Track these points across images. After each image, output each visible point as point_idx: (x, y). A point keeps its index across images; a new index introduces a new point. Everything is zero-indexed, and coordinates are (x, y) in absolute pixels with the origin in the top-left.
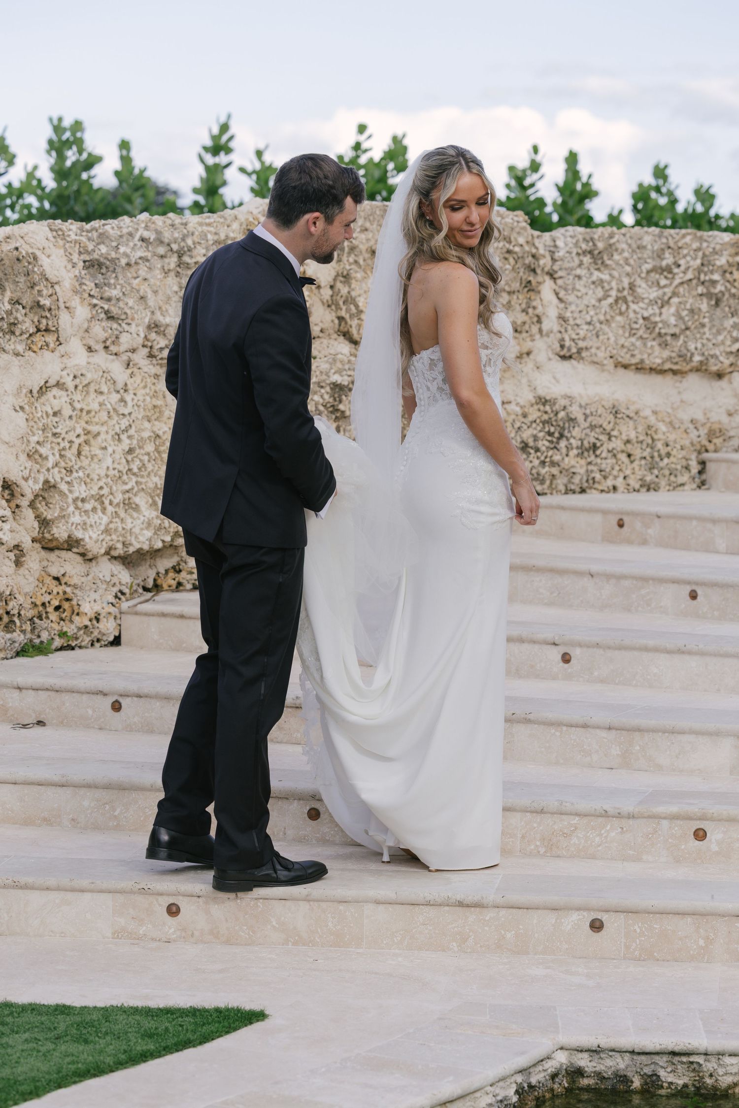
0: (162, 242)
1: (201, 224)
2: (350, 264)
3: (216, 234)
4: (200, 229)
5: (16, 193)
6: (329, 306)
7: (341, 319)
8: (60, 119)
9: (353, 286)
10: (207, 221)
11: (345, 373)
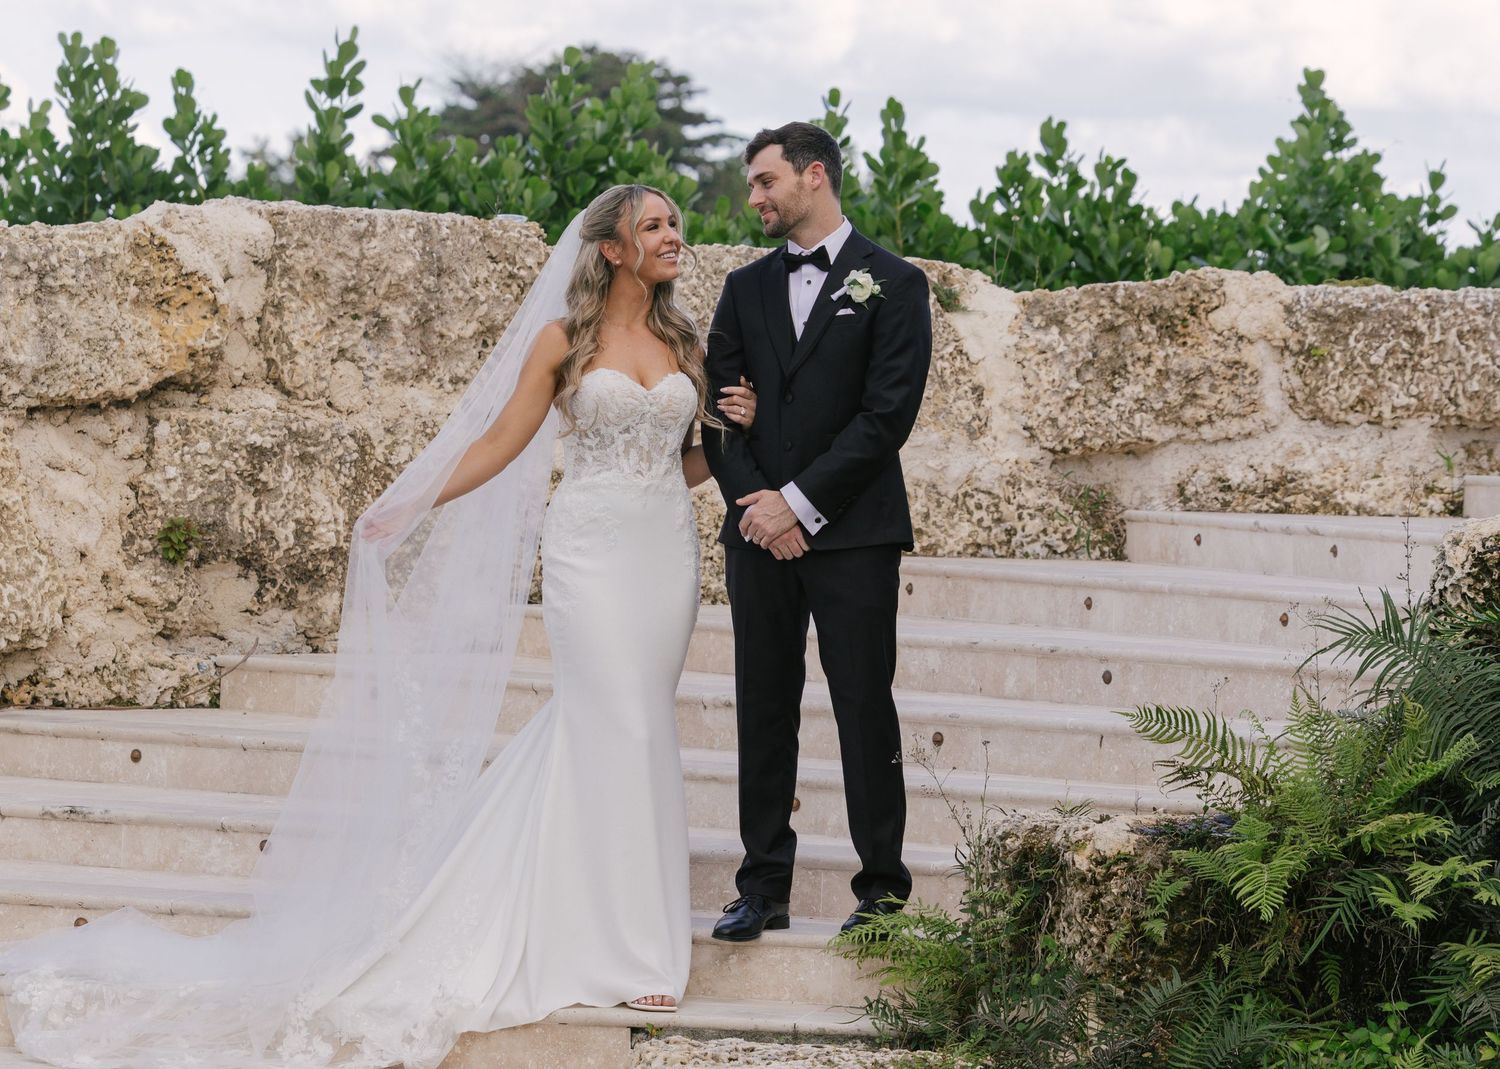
0: (16, 259)
1: (71, 237)
2: (283, 290)
3: (90, 249)
4: (69, 243)
5: (14, 149)
6: (256, 345)
7: (270, 362)
8: (77, 36)
9: (285, 319)
10: (81, 232)
11: (267, 432)
